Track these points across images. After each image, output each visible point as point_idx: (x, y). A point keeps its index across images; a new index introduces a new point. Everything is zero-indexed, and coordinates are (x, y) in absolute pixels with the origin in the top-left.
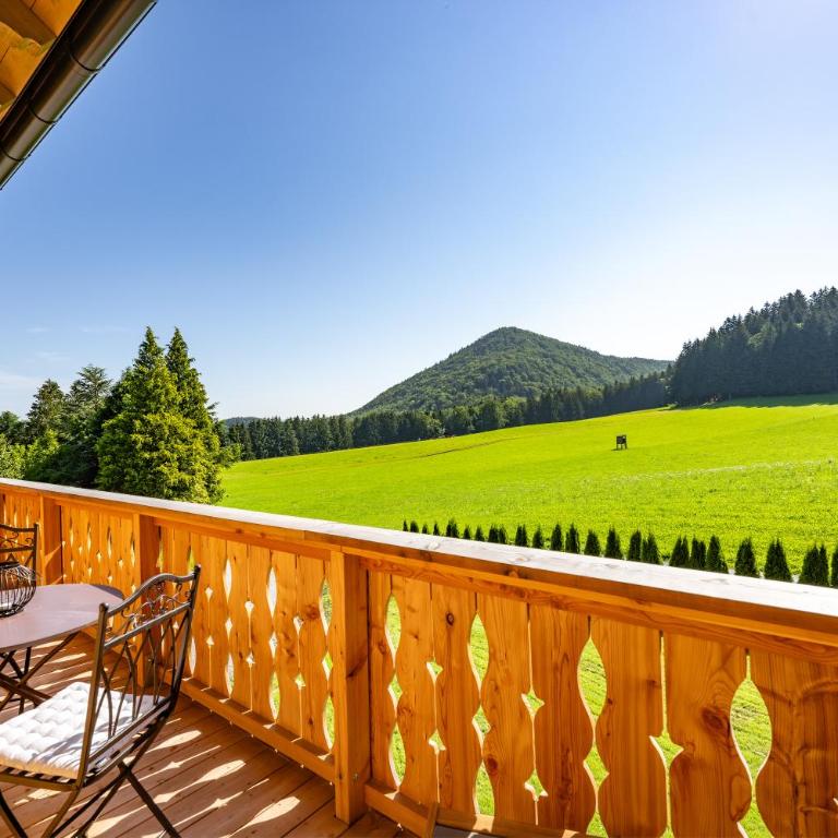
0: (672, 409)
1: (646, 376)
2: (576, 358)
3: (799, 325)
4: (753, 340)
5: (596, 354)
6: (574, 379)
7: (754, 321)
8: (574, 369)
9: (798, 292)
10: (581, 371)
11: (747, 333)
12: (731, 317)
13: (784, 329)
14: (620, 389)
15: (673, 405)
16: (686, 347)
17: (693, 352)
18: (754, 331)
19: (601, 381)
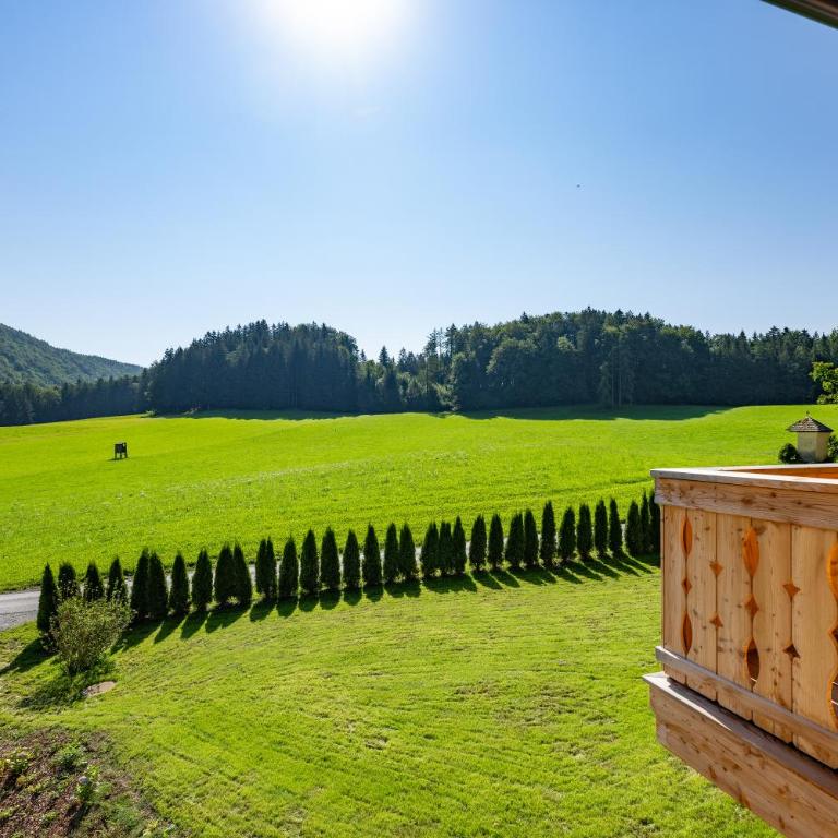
0: (151, 416)
1: (116, 378)
2: (15, 345)
3: (266, 350)
4: (231, 357)
5: (43, 345)
6: (11, 371)
7: (230, 339)
8: (12, 359)
9: (264, 321)
10: (21, 362)
11: (225, 349)
12: (211, 332)
13: (255, 351)
14: (84, 390)
15: (151, 412)
16: (169, 354)
17: (174, 359)
18: (232, 349)
19: (51, 378)
